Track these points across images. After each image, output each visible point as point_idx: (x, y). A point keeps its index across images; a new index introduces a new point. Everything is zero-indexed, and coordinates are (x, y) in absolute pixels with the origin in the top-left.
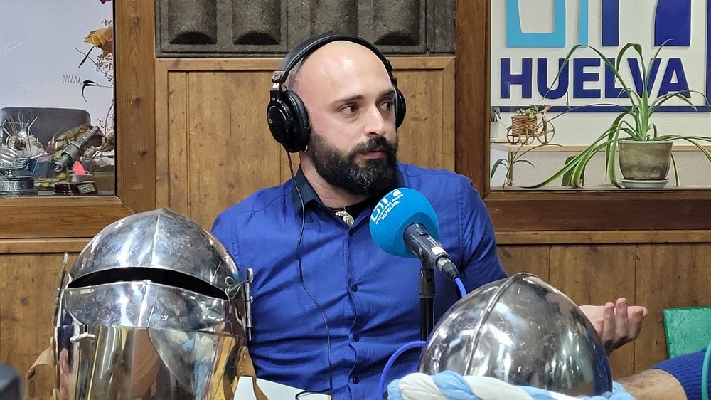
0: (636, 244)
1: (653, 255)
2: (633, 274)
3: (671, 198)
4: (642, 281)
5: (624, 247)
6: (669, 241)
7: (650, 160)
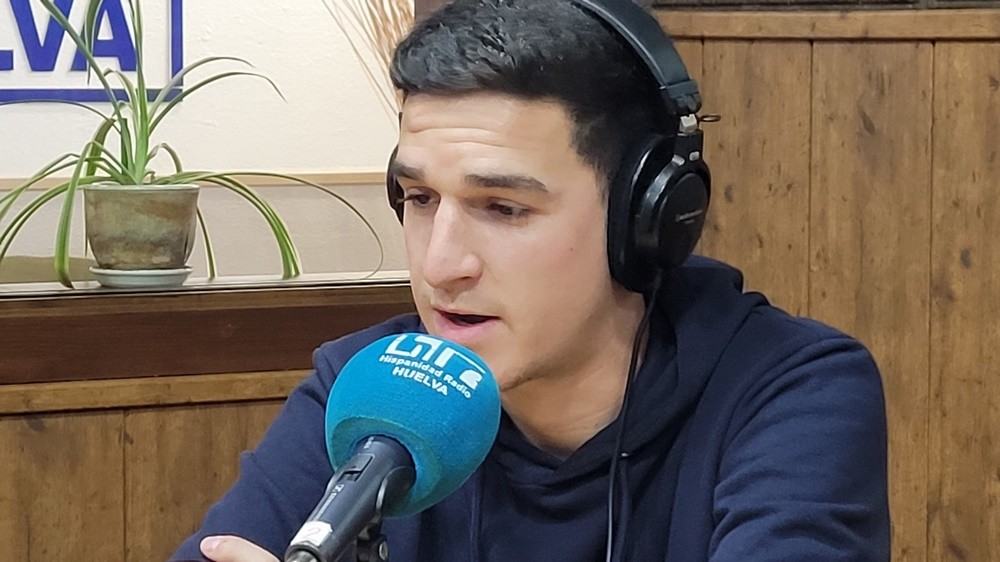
0: (126, 409)
1: (161, 428)
2: (120, 475)
3: (194, 307)
4: (140, 488)
5: (99, 417)
6: (194, 400)
7: (149, 227)
